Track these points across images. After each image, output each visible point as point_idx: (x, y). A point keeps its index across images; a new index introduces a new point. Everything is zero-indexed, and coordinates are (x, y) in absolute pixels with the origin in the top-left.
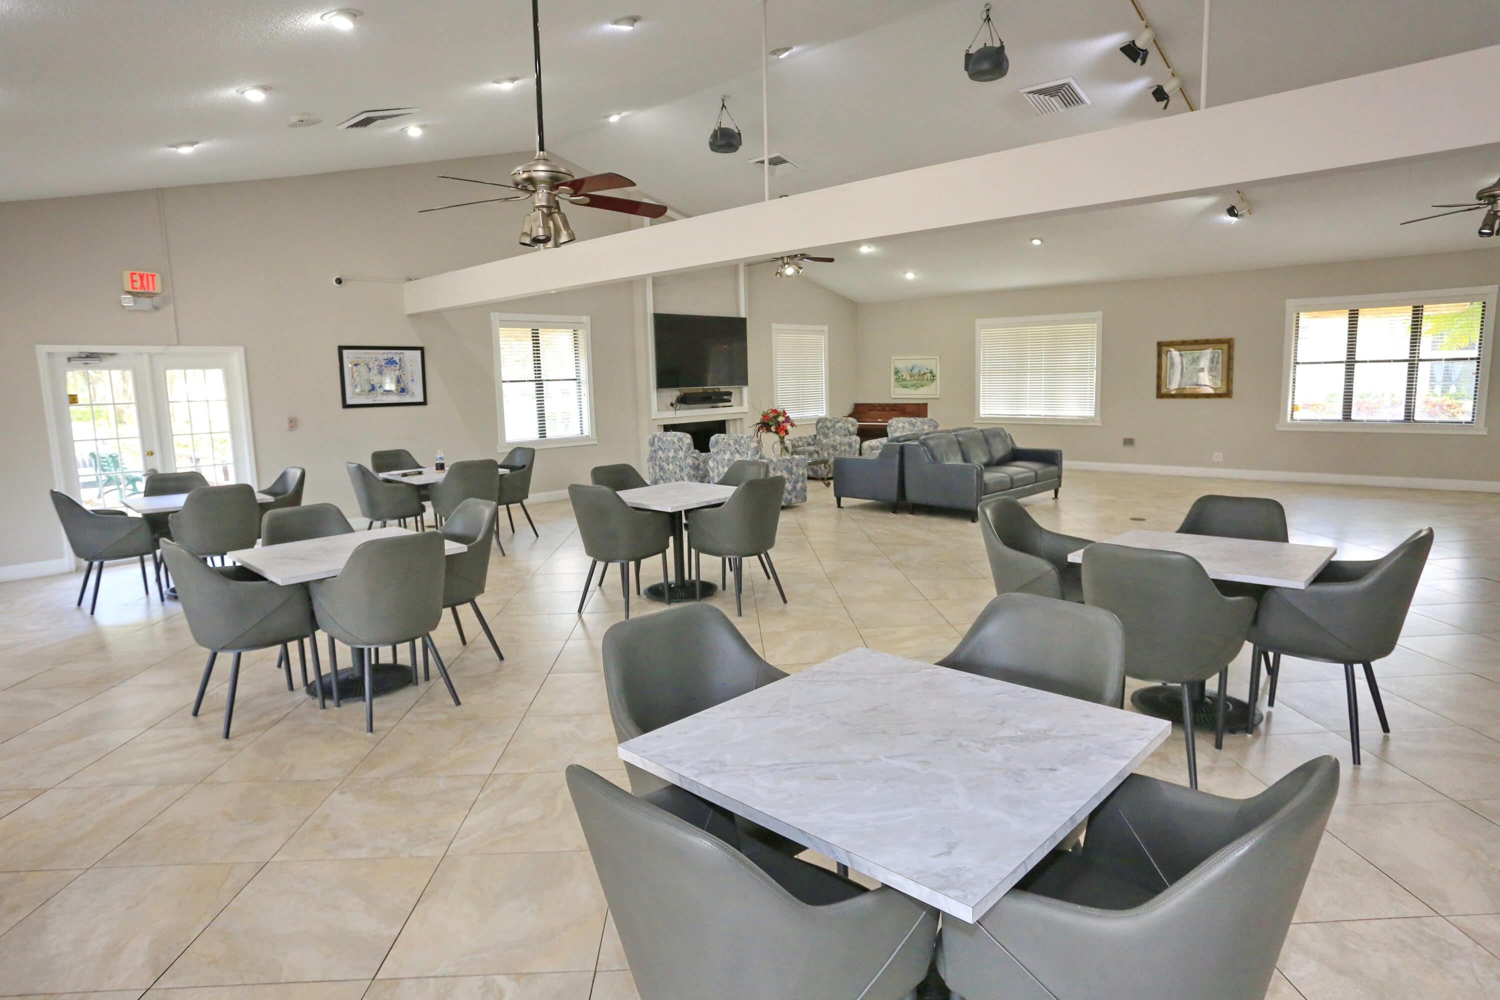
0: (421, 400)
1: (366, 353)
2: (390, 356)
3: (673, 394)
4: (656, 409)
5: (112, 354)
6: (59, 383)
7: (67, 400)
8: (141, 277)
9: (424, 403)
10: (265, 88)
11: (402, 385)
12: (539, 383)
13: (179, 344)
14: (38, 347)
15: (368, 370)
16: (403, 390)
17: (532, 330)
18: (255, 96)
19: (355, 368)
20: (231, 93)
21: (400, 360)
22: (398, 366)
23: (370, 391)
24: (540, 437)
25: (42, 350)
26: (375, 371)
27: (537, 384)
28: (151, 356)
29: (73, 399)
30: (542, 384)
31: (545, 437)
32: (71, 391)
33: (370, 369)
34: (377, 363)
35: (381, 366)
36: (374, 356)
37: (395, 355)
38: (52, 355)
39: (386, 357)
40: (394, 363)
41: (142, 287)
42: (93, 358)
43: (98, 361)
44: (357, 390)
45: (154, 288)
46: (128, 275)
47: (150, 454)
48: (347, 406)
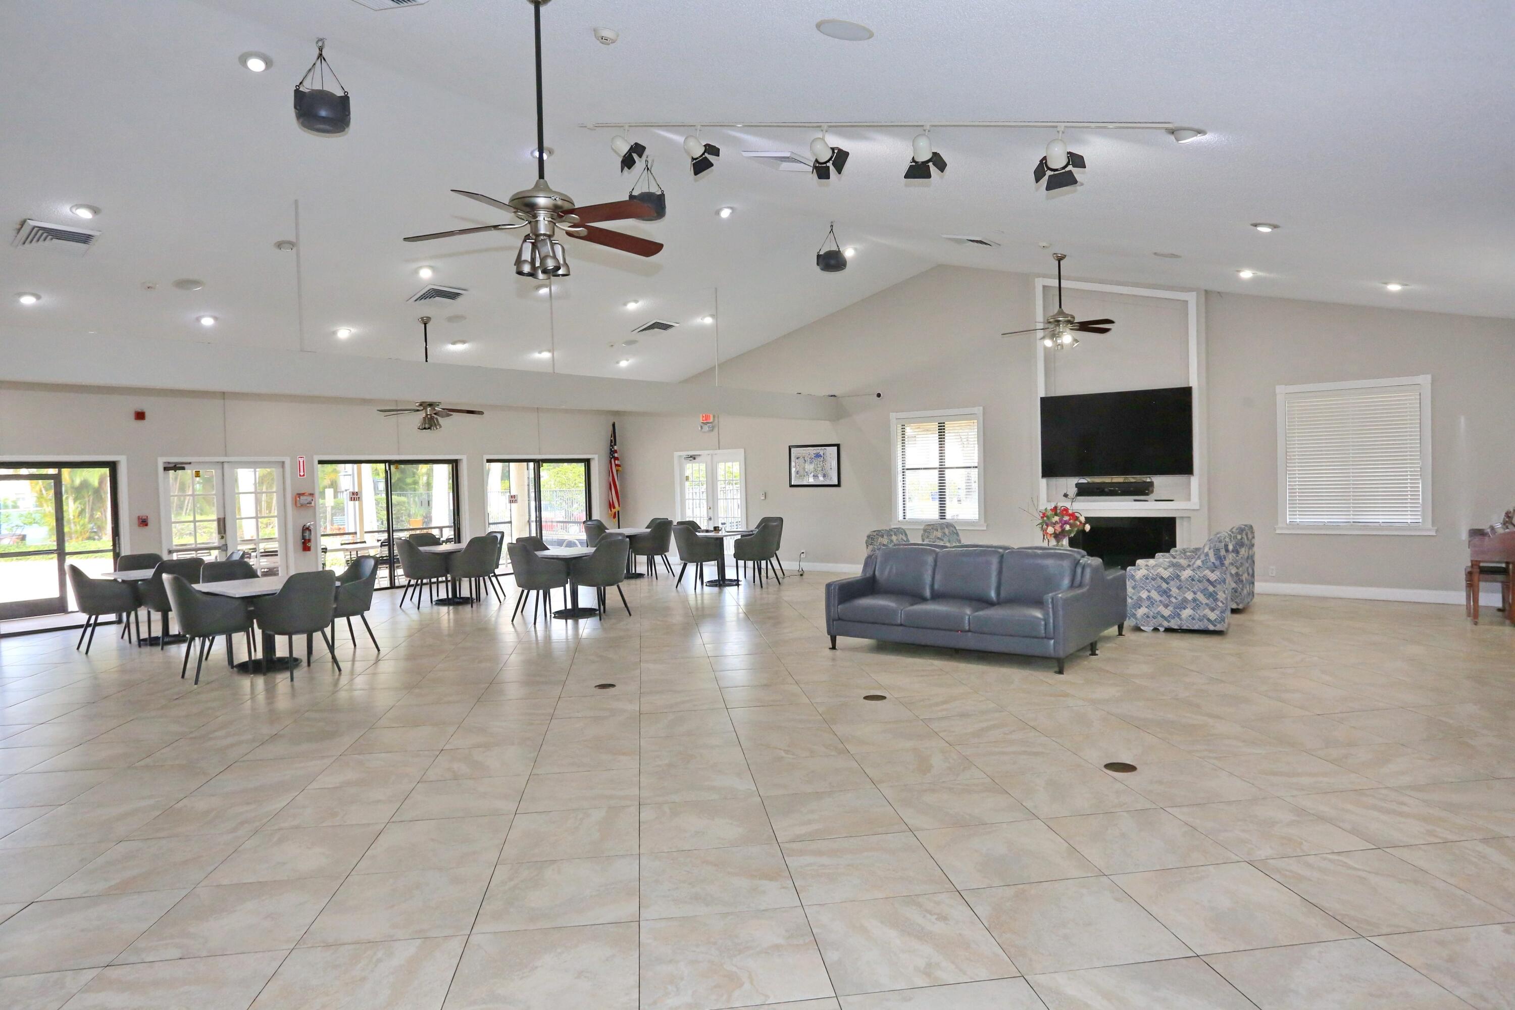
0: (836, 483)
1: (804, 450)
2: (818, 451)
3: (1070, 484)
4: (1046, 499)
5: (699, 456)
6: (682, 470)
7: (685, 479)
9: (839, 485)
11: (824, 473)
12: (942, 470)
13: (719, 448)
14: (675, 453)
15: (804, 461)
16: (825, 476)
17: (939, 423)
19: (797, 460)
20: (699, 321)
21: (824, 454)
22: (822, 459)
23: (806, 476)
24: (941, 519)
25: (677, 454)
26: (809, 462)
27: (940, 471)
28: (712, 455)
29: (687, 478)
30: (944, 471)
31: (945, 519)
32: (687, 474)
33: (806, 461)
34: (810, 456)
35: (812, 458)
36: (808, 452)
37: (820, 450)
38: (680, 456)
39: (815, 452)
40: (821, 456)
41: (706, 420)
42: (693, 457)
43: (695, 459)
44: (798, 475)
45: (710, 420)
46: (701, 415)
47: (710, 508)
48: (791, 486)
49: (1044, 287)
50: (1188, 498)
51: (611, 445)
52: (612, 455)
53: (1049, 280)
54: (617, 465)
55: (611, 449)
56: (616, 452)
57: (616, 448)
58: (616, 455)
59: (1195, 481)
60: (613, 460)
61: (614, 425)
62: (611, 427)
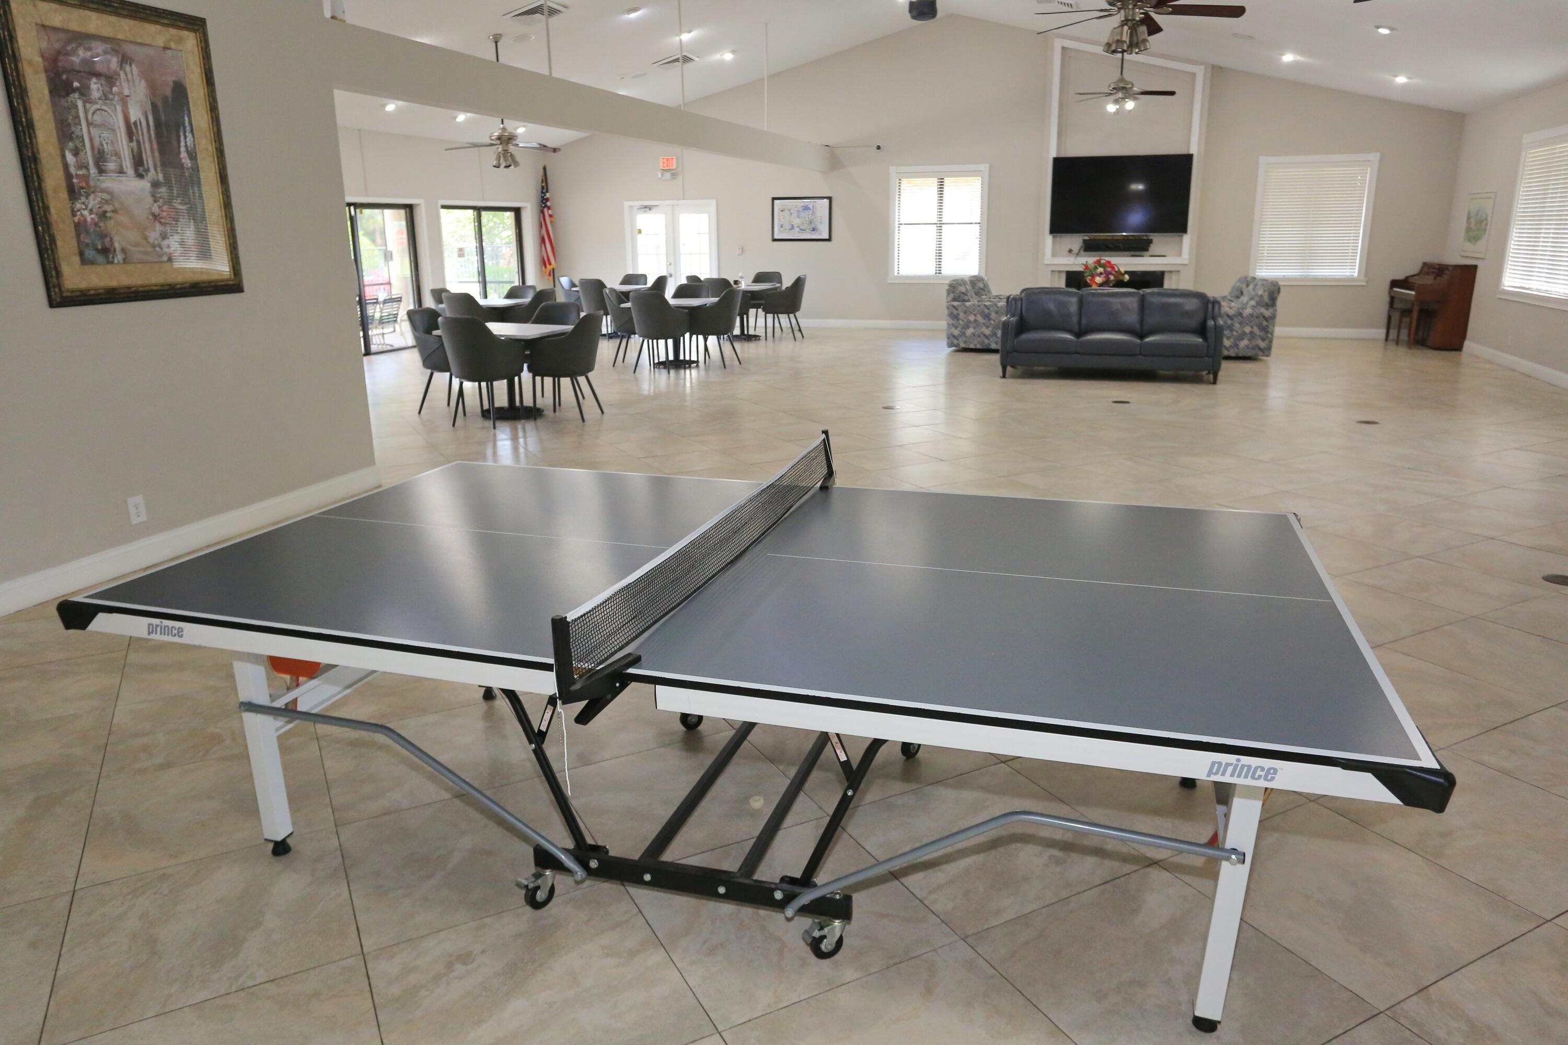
0: (827, 237)
1: (791, 202)
2: (806, 204)
4: (1050, 255)
5: (657, 206)
6: (633, 223)
7: (637, 232)
8: (667, 160)
9: (829, 240)
10: (733, 52)
11: (813, 226)
12: (940, 225)
13: (684, 199)
14: (625, 202)
15: (789, 214)
16: (814, 230)
17: (939, 179)
18: (728, 56)
19: (781, 213)
20: (717, 57)
21: (813, 207)
22: (811, 211)
23: (791, 229)
24: (938, 273)
25: (627, 204)
26: (795, 215)
27: (937, 226)
28: (673, 205)
29: (639, 231)
30: (942, 226)
31: (941, 273)
32: (638, 227)
33: (791, 214)
34: (796, 209)
35: (800, 211)
36: (794, 204)
37: (809, 203)
38: (631, 207)
39: (803, 205)
40: (810, 209)
41: (667, 166)
42: (648, 208)
43: (650, 209)
44: (782, 229)
45: (672, 166)
46: (661, 159)
47: (670, 264)
48: (774, 240)
49: (1063, 48)
50: (1179, 254)
51: (542, 192)
52: (545, 203)
53: (1068, 42)
54: (551, 216)
55: (542, 197)
56: (547, 200)
57: (548, 195)
58: (548, 204)
59: (1187, 239)
60: (545, 210)
61: (545, 169)
62: (542, 171)
